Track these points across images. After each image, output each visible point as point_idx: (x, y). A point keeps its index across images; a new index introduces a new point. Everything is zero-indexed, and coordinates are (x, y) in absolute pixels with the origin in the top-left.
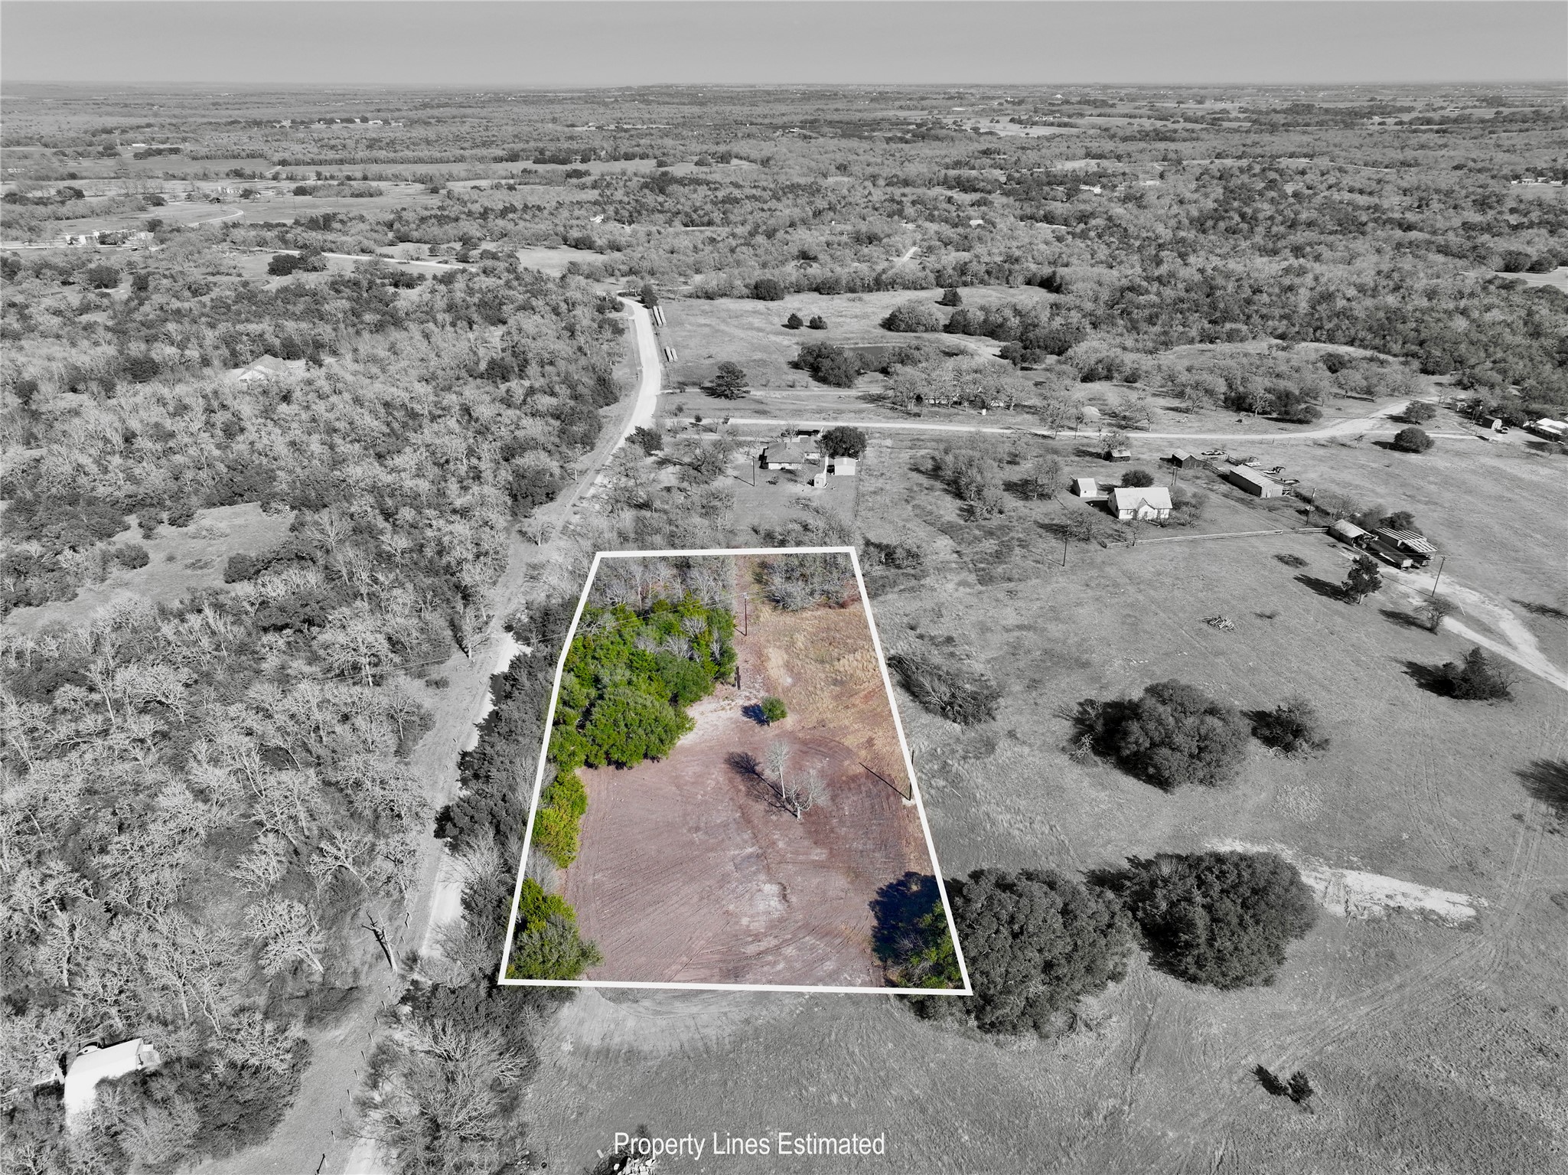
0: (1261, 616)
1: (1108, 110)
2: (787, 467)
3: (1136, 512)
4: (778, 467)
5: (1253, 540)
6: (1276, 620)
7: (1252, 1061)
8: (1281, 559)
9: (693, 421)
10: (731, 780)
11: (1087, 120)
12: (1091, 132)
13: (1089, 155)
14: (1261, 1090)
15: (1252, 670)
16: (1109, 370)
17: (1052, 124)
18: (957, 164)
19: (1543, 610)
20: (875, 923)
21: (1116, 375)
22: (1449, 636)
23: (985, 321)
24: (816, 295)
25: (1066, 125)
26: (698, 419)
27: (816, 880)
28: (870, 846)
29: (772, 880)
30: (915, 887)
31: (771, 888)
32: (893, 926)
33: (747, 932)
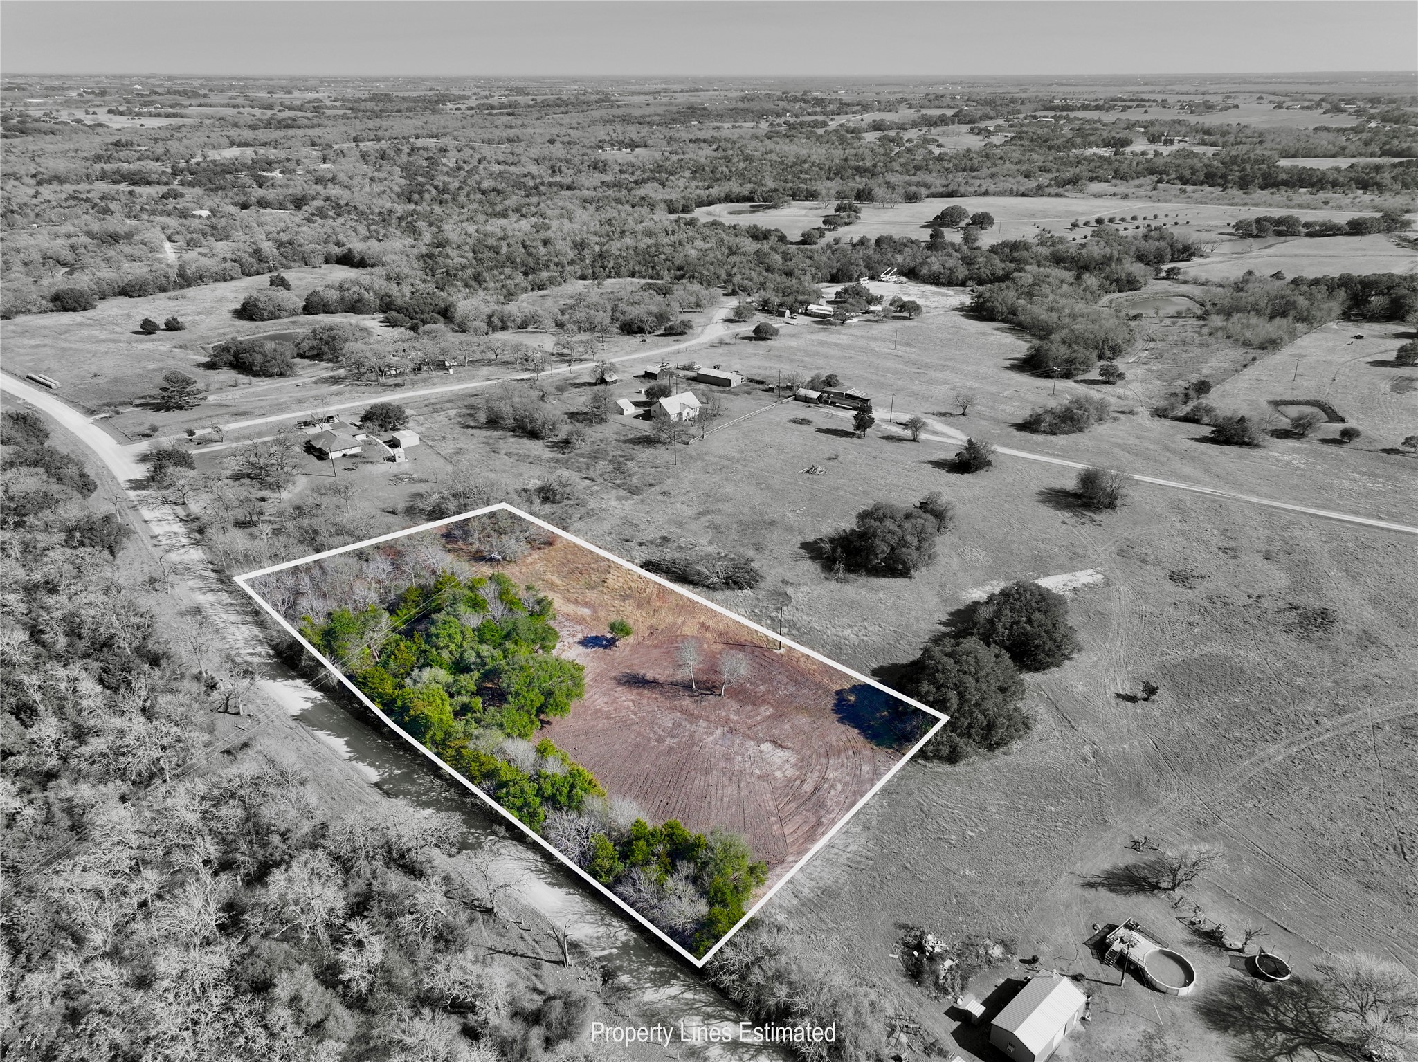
0: (830, 459)
1: (203, 101)
2: (349, 452)
3: (680, 414)
4: (339, 454)
5: (764, 415)
6: (840, 458)
7: (1110, 693)
8: (795, 421)
9: (186, 436)
10: (639, 694)
11: (190, 111)
12: (207, 122)
13: (233, 144)
14: (1129, 704)
15: (864, 492)
16: (502, 321)
17: (159, 115)
18: (98, 158)
19: (945, 414)
20: (856, 731)
21: (509, 324)
22: (926, 442)
23: (342, 298)
24: (126, 299)
25: (175, 116)
26: (191, 433)
27: (787, 727)
28: (792, 689)
29: (760, 741)
30: (852, 698)
31: (766, 747)
32: (869, 727)
33: (790, 780)
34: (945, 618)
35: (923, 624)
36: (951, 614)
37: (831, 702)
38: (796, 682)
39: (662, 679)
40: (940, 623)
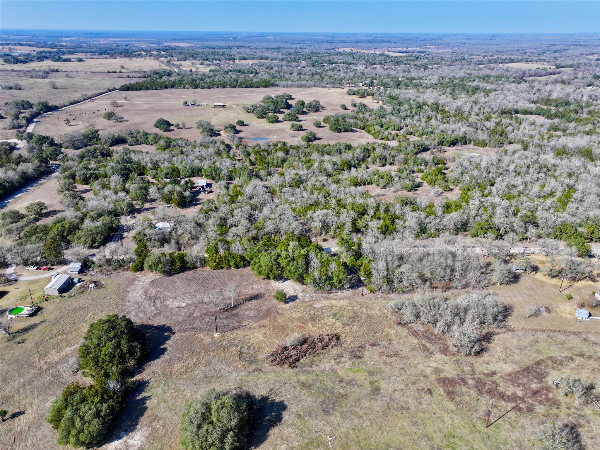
20: (155, 325)
27: (183, 314)
28: (195, 325)
29: (188, 305)
30: (166, 334)
31: (184, 305)
32: (150, 329)
33: (166, 301)
34: (148, 403)
35: (159, 391)
36: (146, 409)
37: (174, 329)
38: (195, 328)
39: (248, 303)
40: (149, 397)
